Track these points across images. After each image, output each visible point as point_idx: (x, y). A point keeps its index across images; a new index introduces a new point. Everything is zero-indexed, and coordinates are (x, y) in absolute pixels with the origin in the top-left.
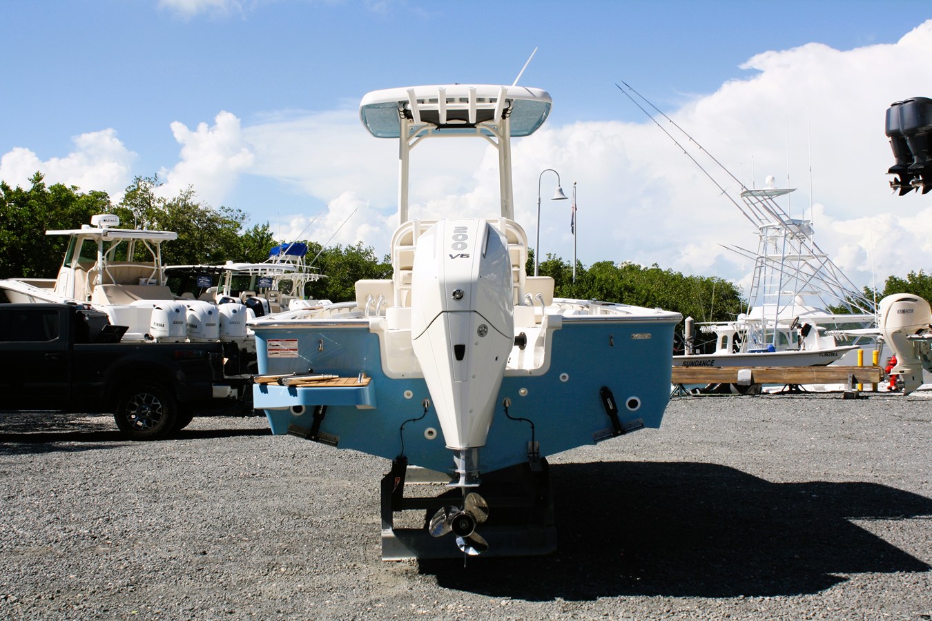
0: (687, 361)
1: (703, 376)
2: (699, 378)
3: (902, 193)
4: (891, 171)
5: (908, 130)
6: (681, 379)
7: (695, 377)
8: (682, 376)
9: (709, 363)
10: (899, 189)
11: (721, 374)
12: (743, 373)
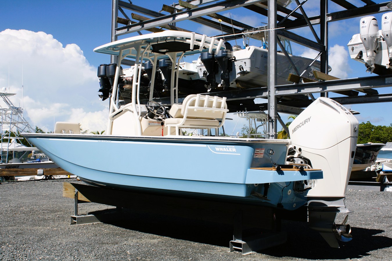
0: (7, 166)
1: (21, 173)
2: (19, 174)
3: (103, 100)
4: (100, 91)
5: (111, 76)
6: (11, 174)
7: (17, 173)
8: (11, 173)
9: (17, 167)
10: (102, 98)
11: (29, 172)
12: (39, 171)
